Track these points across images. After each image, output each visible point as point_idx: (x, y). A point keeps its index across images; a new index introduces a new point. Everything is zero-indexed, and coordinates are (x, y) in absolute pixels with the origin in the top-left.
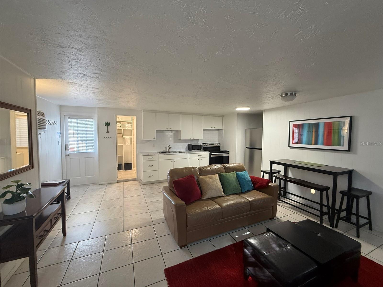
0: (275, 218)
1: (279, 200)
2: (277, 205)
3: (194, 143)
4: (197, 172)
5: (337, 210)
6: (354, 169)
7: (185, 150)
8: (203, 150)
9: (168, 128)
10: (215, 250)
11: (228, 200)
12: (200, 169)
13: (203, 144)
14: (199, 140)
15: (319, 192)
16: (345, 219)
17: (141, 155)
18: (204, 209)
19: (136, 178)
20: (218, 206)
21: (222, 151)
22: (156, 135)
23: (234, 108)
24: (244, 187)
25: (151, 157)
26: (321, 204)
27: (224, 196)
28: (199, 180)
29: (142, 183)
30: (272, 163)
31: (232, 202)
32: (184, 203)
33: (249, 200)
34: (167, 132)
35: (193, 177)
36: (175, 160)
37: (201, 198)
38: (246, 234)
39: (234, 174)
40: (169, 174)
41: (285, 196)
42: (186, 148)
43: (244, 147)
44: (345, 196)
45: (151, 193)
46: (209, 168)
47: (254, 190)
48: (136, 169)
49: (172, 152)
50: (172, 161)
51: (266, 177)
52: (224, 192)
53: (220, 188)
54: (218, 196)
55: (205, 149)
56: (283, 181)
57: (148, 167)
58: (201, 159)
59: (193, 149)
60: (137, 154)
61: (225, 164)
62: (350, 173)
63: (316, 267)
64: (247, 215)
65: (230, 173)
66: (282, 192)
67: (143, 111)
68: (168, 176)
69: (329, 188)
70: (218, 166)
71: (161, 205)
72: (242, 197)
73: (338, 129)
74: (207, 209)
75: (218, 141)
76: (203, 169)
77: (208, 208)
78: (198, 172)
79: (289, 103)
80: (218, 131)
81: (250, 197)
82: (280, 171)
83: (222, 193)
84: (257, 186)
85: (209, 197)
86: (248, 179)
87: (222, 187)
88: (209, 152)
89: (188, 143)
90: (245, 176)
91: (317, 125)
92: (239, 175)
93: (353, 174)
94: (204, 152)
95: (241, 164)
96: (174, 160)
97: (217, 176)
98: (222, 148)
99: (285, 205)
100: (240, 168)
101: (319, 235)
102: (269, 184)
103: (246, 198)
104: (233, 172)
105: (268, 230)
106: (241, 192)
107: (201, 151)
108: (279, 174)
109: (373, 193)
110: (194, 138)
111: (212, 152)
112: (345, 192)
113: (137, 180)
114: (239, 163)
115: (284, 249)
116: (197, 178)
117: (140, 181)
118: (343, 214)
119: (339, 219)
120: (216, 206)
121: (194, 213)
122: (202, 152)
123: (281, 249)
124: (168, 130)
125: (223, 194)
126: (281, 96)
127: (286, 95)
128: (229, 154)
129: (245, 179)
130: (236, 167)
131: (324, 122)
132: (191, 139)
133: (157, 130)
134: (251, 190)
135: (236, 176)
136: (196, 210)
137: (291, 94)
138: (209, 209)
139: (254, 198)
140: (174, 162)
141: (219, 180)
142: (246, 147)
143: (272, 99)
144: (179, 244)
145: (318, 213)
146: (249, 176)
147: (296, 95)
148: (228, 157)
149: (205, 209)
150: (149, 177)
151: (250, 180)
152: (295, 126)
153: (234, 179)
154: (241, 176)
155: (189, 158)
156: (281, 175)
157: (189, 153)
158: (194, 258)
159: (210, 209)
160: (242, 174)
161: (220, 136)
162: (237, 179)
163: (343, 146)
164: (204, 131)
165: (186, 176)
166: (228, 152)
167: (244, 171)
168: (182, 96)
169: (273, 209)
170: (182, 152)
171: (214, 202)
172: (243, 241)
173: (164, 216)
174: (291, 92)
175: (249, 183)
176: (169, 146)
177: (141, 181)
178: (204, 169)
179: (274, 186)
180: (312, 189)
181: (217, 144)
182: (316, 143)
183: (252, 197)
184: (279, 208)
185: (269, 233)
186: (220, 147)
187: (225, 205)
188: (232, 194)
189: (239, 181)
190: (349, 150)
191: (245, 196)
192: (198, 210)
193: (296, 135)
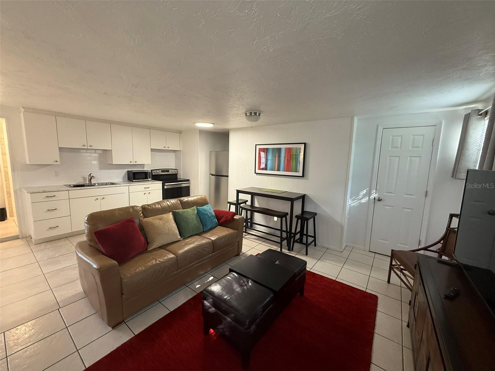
0: (240, 254)
1: (246, 233)
2: (243, 239)
3: (137, 169)
4: (138, 212)
5: (293, 233)
6: (306, 194)
7: (122, 181)
8: (152, 179)
9: (86, 145)
10: (168, 312)
11: (186, 244)
12: (144, 208)
13: (152, 170)
14: (145, 165)
15: (280, 219)
16: (299, 241)
17: (26, 192)
18: (150, 264)
19: (18, 235)
20: (172, 256)
21: (180, 180)
22: (60, 156)
23: (193, 123)
24: (206, 225)
25: (52, 194)
26: (281, 230)
27: (180, 240)
28: (142, 223)
29: (34, 242)
30: (238, 192)
31: (192, 246)
32: (116, 262)
33: (211, 240)
34: (85, 151)
35: (132, 222)
36: (104, 197)
37: (147, 249)
38: (208, 281)
39: (194, 210)
40: (87, 222)
41: (252, 227)
42: (124, 178)
43: (209, 174)
44: (299, 220)
45: (56, 256)
46: (158, 206)
47: (218, 226)
48: (15, 218)
49: (96, 184)
50: (97, 199)
51: (233, 209)
52: (180, 236)
53: (174, 231)
54: (172, 241)
55: (156, 178)
56: (250, 212)
57: (46, 212)
58: (149, 193)
59: (136, 177)
60: (15, 192)
61: (182, 198)
62: (303, 198)
63: (272, 295)
64: (209, 258)
65: (189, 209)
66: (249, 224)
67: (23, 110)
68: (86, 225)
69: (287, 214)
70: (172, 202)
71: (76, 273)
72: (204, 237)
73: (296, 155)
74: (154, 263)
75: (175, 166)
76: (149, 207)
77: (156, 261)
78: (141, 212)
79: (254, 124)
80: (175, 152)
81: (213, 235)
82: (247, 201)
83: (177, 237)
84: (221, 221)
85: (160, 246)
86: (211, 214)
87: (177, 229)
88: (162, 182)
89: (127, 170)
90: (207, 211)
91: (279, 150)
92: (201, 210)
93: (305, 198)
94: (153, 183)
95: (204, 196)
96: (102, 197)
97: (170, 216)
98: (181, 176)
99: (251, 237)
100: (202, 201)
101: (277, 263)
102: (235, 217)
103: (209, 237)
104: (193, 208)
105: (231, 271)
106: (203, 231)
107: (148, 180)
108: (246, 204)
109: (317, 214)
110: (136, 162)
111: (165, 182)
112: (299, 216)
113: (20, 237)
114: (201, 196)
115: (245, 287)
116: (140, 222)
117: (29, 239)
118: (298, 236)
119: (294, 242)
120: (168, 255)
121: (135, 272)
122: (151, 183)
123: (242, 288)
124: (86, 148)
125: (179, 237)
126: (246, 114)
127: (251, 113)
128: (189, 183)
129: (207, 214)
130: (196, 201)
131: (285, 148)
132: (132, 163)
133: (60, 147)
134: (215, 227)
135: (196, 212)
136: (137, 269)
137: (255, 114)
138: (158, 262)
139: (218, 235)
140: (102, 199)
141: (173, 221)
142: (211, 174)
143: (237, 117)
144: (109, 324)
145: (278, 240)
146: (213, 211)
147: (260, 116)
148: (189, 187)
149: (153, 263)
150: (48, 230)
151: (213, 215)
152: (260, 150)
153: (194, 217)
154: (202, 211)
155: (129, 193)
156: (248, 205)
157: (128, 185)
158: (137, 335)
159: (160, 262)
160: (203, 208)
161: (178, 159)
162: (198, 216)
163: (299, 172)
164: (152, 152)
165: (119, 222)
166: (188, 180)
167: (207, 204)
168: (105, 93)
169: (238, 244)
170: (115, 184)
171: (167, 250)
172: (202, 291)
173: (82, 289)
174: (256, 112)
175: (212, 218)
176: (90, 175)
177: (32, 238)
178: (152, 207)
179: (239, 219)
180: (275, 217)
181: (173, 171)
182: (279, 170)
183: (216, 235)
184: (245, 242)
185: (232, 274)
186: (177, 174)
187: (181, 252)
188: (191, 236)
189: (200, 218)
190: (303, 176)
191: (207, 235)
192: (140, 268)
193: (263, 160)
